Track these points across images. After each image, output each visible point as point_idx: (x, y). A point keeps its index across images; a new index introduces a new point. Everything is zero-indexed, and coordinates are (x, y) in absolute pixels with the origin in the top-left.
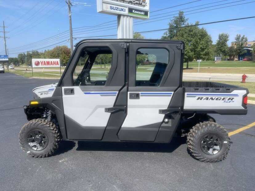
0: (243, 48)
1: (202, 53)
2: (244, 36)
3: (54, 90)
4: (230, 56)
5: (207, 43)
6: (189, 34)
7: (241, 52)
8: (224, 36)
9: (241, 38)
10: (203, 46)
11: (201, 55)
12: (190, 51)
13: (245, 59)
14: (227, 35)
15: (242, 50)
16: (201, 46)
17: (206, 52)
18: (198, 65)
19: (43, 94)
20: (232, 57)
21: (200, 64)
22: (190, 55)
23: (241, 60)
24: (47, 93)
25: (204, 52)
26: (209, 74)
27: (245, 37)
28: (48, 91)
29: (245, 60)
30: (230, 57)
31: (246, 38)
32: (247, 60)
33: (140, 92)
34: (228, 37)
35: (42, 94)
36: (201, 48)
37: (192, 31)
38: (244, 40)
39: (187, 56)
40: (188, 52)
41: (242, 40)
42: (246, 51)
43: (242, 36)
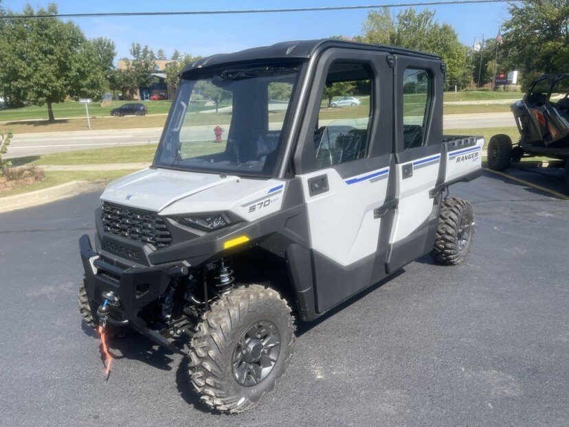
0: (150, 72)
1: (84, 83)
2: (147, 47)
3: (283, 189)
4: (124, 90)
5: (88, 57)
6: (41, 35)
7: (147, 81)
8: (105, 43)
9: (141, 51)
10: (83, 66)
11: (83, 87)
12: (54, 78)
13: (155, 97)
14: (111, 43)
15: (149, 77)
16: (78, 65)
17: (92, 81)
18: (85, 110)
19: (257, 207)
20: (128, 93)
21: (89, 110)
22: (56, 87)
23: (147, 98)
24: (267, 203)
25: (89, 80)
26: (116, 131)
27: (149, 49)
28: (266, 197)
29: (155, 99)
30: (123, 93)
31: (151, 52)
32: (159, 99)
33: (412, 162)
34: (113, 48)
35: (252, 209)
36: (79, 70)
37: (47, 27)
38: (148, 55)
39: (48, 89)
40: (51, 81)
41: (145, 55)
42: (157, 81)
43: (142, 48)
